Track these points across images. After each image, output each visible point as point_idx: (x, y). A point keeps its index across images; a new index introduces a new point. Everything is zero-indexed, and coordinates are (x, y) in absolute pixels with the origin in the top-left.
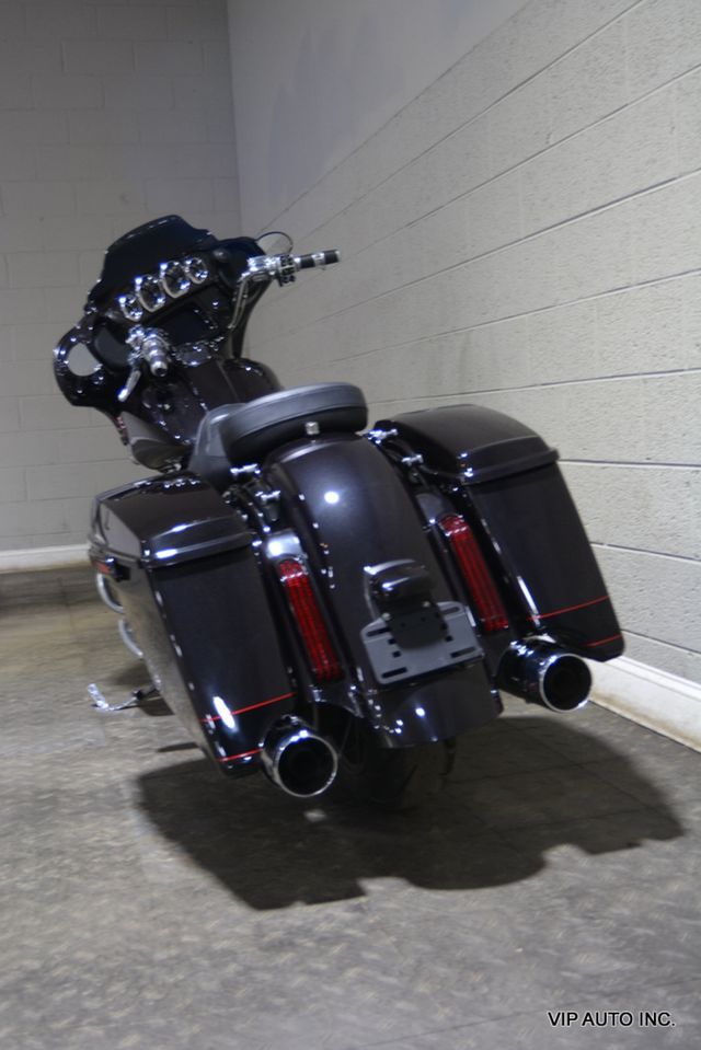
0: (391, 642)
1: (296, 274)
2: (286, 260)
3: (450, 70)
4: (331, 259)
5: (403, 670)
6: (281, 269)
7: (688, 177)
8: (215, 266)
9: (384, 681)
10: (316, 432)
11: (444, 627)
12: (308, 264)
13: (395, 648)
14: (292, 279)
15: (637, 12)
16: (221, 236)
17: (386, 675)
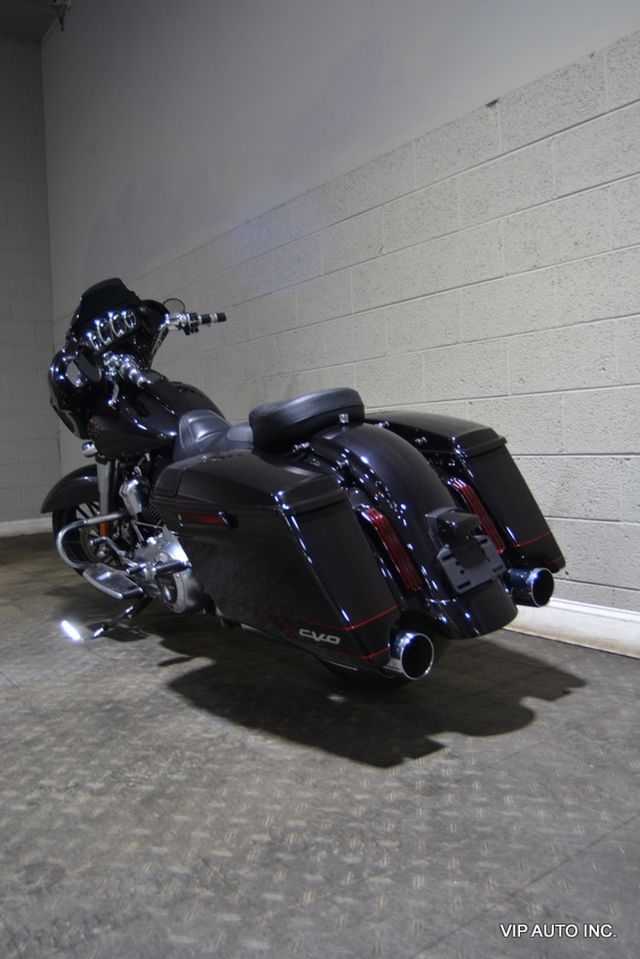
0: (457, 564)
1: (200, 327)
2: (194, 316)
3: (283, 205)
4: (222, 318)
5: (468, 583)
6: (190, 322)
7: (515, 276)
8: (140, 317)
9: (461, 591)
10: (347, 421)
11: (483, 551)
12: (207, 320)
13: (460, 568)
14: (197, 330)
15: (470, 174)
16: (143, 297)
17: (460, 587)
